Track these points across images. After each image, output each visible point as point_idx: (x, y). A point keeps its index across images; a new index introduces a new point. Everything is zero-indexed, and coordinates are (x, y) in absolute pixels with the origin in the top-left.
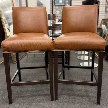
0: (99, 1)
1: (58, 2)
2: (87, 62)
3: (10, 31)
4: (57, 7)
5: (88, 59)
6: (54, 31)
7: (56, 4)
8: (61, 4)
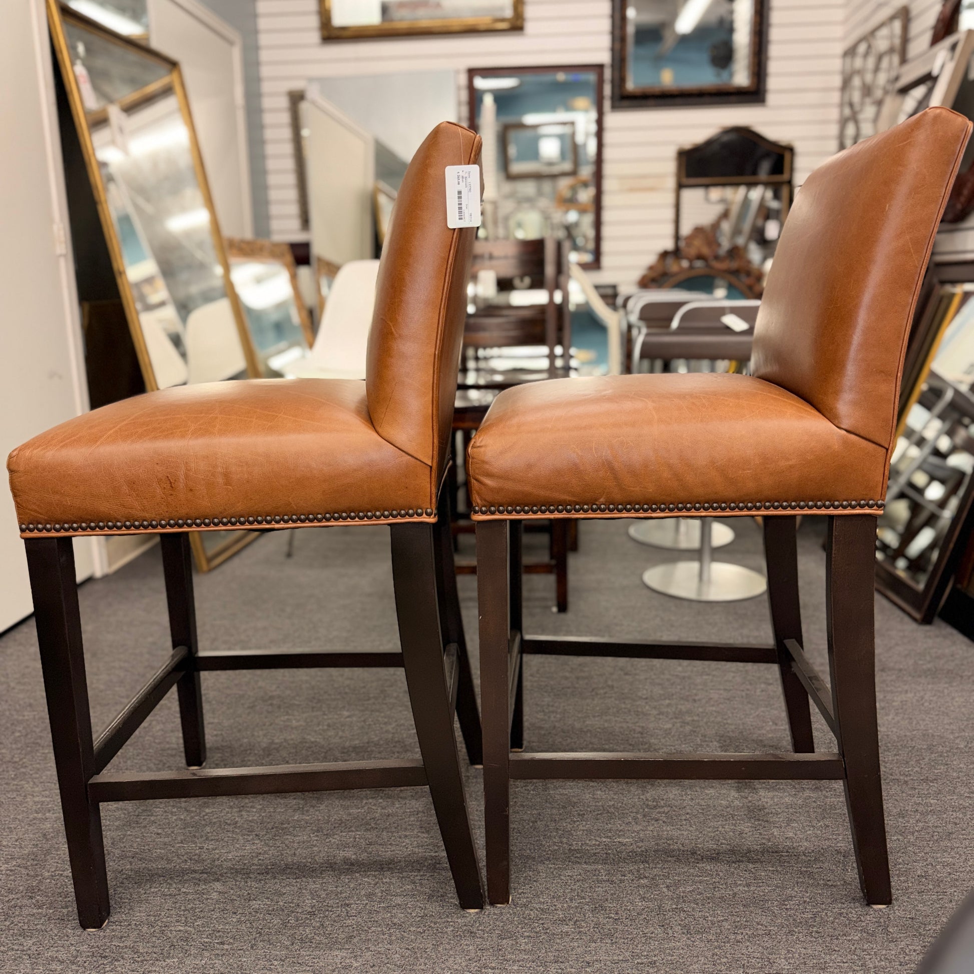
0: (790, 149)
1: (534, 154)
2: (695, 566)
3: (184, 355)
4: (528, 188)
5: (695, 543)
6: (481, 353)
7: (517, 168)
8: (550, 164)
